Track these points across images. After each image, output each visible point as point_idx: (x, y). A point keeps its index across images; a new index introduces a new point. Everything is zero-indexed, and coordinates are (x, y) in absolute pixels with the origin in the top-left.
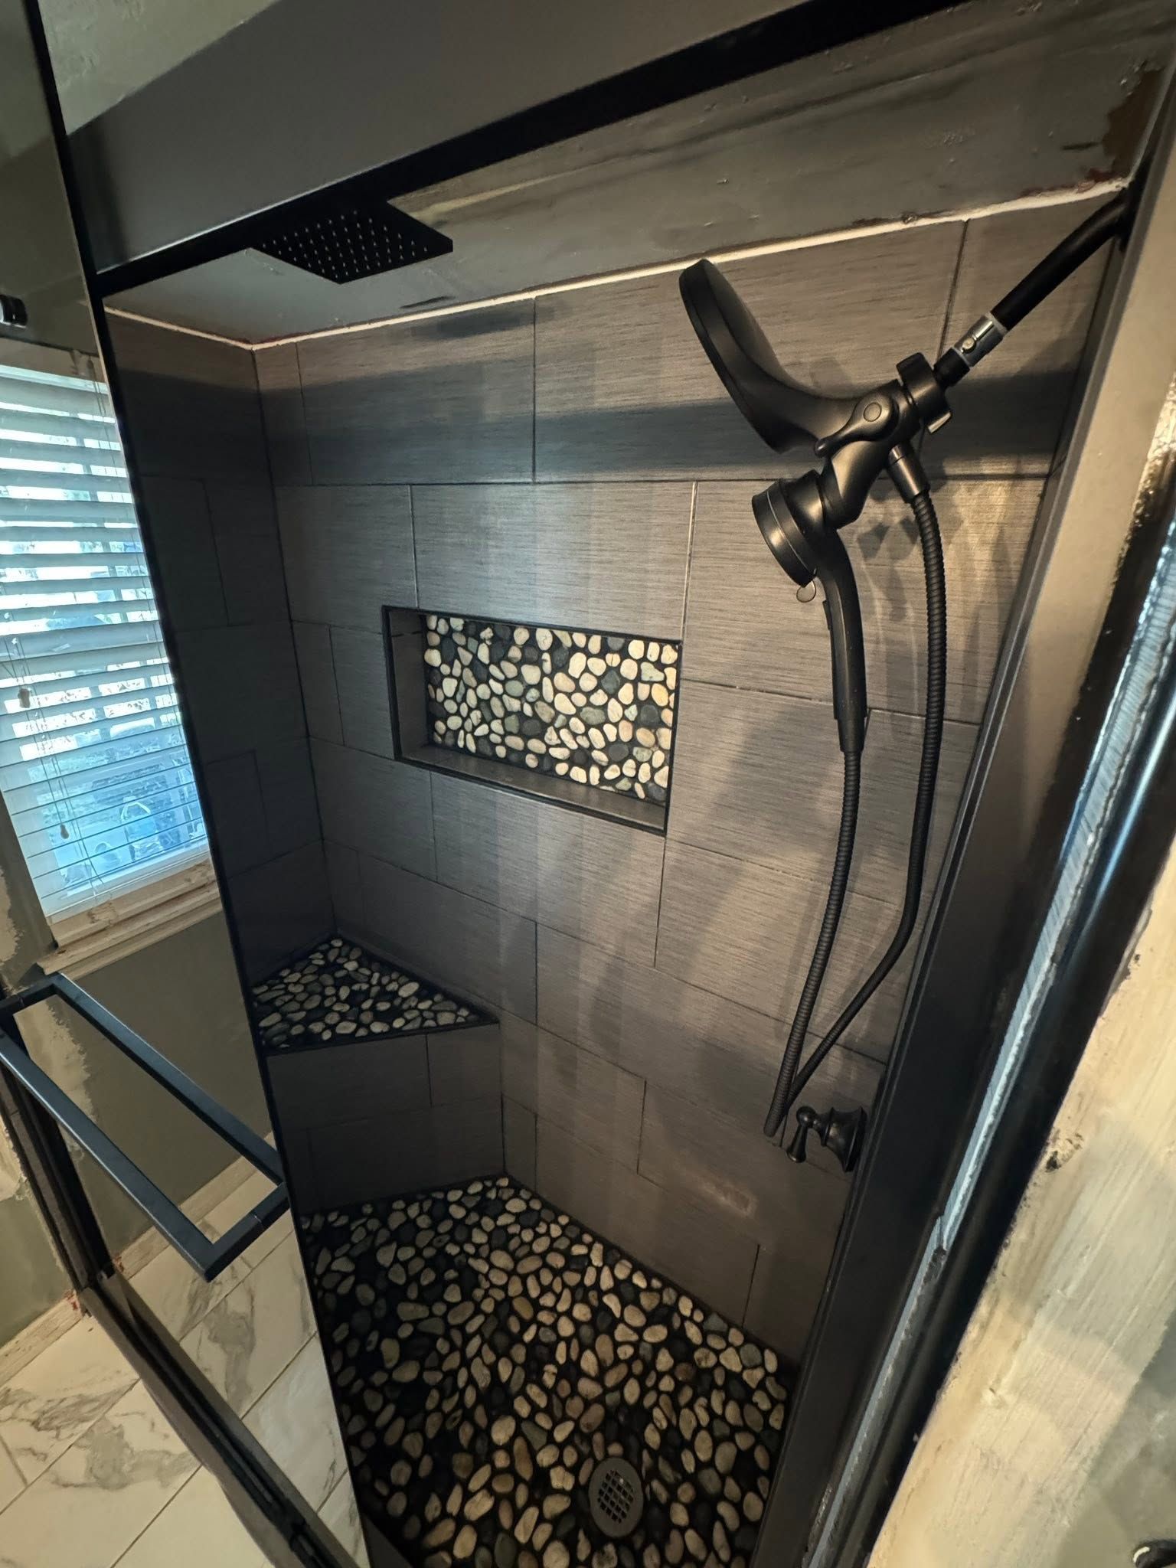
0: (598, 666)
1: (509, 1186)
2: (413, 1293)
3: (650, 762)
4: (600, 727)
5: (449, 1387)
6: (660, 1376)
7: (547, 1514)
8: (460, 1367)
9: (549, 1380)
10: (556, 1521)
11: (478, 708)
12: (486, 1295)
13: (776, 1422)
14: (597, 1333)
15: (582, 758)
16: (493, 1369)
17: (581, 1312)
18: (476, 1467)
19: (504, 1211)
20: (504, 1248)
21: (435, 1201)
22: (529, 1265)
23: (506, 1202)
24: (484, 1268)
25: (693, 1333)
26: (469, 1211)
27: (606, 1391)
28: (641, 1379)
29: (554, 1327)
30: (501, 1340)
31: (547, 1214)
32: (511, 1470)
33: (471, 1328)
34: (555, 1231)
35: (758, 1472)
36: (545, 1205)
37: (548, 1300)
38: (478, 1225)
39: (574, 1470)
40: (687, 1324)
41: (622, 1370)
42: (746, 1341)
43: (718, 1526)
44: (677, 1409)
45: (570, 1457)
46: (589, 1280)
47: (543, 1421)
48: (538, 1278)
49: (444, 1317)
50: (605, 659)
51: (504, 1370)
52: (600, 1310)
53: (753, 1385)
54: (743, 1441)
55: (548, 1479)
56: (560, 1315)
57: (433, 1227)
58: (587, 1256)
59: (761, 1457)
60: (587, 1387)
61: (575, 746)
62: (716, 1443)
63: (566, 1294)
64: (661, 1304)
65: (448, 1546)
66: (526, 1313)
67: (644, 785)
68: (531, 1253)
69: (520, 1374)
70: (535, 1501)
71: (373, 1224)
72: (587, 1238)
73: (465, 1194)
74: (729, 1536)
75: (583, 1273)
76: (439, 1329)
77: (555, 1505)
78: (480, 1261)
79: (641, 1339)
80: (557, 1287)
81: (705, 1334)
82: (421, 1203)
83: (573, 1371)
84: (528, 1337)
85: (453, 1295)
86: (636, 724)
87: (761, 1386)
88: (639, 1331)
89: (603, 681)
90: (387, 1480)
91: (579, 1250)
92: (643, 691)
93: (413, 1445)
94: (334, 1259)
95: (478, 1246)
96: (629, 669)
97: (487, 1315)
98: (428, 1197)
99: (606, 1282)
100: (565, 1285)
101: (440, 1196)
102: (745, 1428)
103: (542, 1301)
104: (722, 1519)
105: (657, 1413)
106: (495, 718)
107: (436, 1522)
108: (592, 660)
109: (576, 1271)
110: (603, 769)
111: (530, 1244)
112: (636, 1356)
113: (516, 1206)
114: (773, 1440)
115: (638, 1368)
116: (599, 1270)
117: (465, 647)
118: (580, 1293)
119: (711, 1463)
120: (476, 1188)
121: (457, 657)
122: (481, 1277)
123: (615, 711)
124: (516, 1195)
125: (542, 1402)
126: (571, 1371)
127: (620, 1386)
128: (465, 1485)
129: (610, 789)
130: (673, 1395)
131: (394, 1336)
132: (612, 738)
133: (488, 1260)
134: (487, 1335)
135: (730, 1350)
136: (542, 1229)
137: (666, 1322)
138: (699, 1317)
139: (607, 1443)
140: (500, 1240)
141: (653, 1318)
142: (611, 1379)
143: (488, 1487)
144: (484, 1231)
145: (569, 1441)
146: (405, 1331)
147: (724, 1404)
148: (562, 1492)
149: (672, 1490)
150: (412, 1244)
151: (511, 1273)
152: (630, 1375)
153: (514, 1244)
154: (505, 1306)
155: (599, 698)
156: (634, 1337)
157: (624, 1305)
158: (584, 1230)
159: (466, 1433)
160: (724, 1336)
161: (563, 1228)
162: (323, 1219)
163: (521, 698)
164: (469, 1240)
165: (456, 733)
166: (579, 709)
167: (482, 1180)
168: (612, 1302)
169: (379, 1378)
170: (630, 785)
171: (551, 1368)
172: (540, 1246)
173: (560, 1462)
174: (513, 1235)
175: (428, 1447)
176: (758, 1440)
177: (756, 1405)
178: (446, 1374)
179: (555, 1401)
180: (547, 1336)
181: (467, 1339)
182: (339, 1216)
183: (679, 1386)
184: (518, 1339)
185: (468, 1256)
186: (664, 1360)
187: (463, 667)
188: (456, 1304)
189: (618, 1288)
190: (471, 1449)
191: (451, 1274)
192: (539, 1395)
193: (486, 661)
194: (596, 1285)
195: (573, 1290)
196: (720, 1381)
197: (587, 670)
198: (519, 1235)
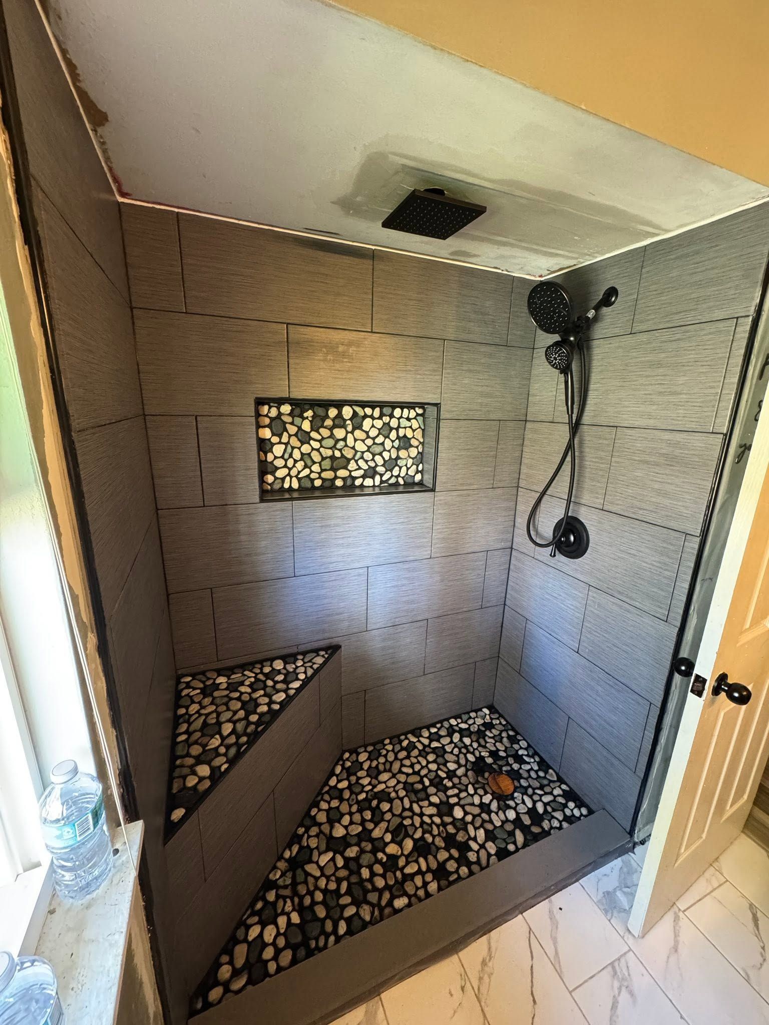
0: (379, 424)
1: (351, 754)
2: (370, 826)
3: (406, 465)
4: (380, 454)
5: (427, 828)
6: (471, 745)
7: (496, 811)
8: (421, 819)
9: (450, 784)
10: (499, 808)
11: (302, 459)
12: (397, 792)
13: (504, 723)
14: (443, 756)
15: (371, 473)
16: (431, 804)
17: (431, 757)
18: (466, 831)
19: (362, 764)
20: (379, 773)
21: (327, 792)
22: (396, 766)
23: (357, 760)
24: (382, 786)
25: (464, 726)
26: (348, 779)
27: (465, 766)
28: (468, 752)
29: (430, 771)
30: (422, 795)
31: (378, 746)
32: (474, 816)
33: (407, 805)
34: (390, 747)
35: (515, 736)
36: (373, 744)
37: (417, 767)
38: (359, 778)
39: (486, 793)
40: (460, 725)
41: (462, 756)
42: (476, 713)
43: (524, 757)
44: (485, 747)
45: (481, 792)
46: (421, 747)
47: (463, 795)
48: (405, 766)
49: (394, 815)
50: (382, 420)
51: (435, 800)
52: (434, 750)
53: (490, 721)
54: (504, 734)
55: (485, 803)
56: (427, 766)
57: (341, 800)
58: (410, 742)
59: (511, 733)
60: (460, 772)
61: (366, 467)
62: (501, 742)
63: (420, 759)
64: (447, 729)
65: (489, 855)
66: (416, 778)
67: (403, 478)
68: (391, 763)
69: (441, 794)
70: (489, 812)
71: (314, 831)
72: (403, 737)
73: (337, 776)
74: (528, 755)
75: (416, 747)
76: (398, 820)
77: (494, 806)
78: (378, 786)
79: (455, 744)
80: (414, 760)
81: (466, 722)
82: (322, 799)
83: (451, 774)
84: (427, 783)
85: (385, 806)
86: (398, 449)
87: (491, 719)
88: (451, 742)
89: (381, 431)
90: (452, 873)
91: (405, 743)
92: (401, 432)
93: (443, 855)
94: (317, 863)
95: (370, 784)
96: (394, 423)
97: (406, 796)
98: (323, 794)
99: (426, 742)
100: (416, 757)
101: (327, 788)
102: (501, 732)
103: (416, 770)
104: (523, 755)
105: (483, 754)
106: (314, 463)
107: (478, 857)
108: (375, 421)
109: (413, 750)
110: (382, 475)
111: (387, 760)
112: (460, 749)
113: (363, 757)
114: (509, 726)
115: (464, 751)
116: (419, 741)
117: (292, 423)
118: (423, 753)
119: (506, 748)
120: (338, 769)
121: (286, 430)
122: (386, 790)
123: (388, 444)
124: (358, 754)
125: (456, 791)
126: (451, 775)
127: (467, 760)
128: (470, 838)
129: (386, 485)
130: (480, 745)
131: (386, 844)
132: (387, 458)
133: (380, 783)
134: (416, 799)
135: (476, 719)
136: (384, 752)
137: (454, 731)
138: (459, 721)
139: (483, 776)
140: (374, 773)
141: (450, 734)
142: (463, 762)
143: (476, 829)
144: (364, 777)
145: (475, 789)
146: (388, 837)
147: (491, 732)
148: (491, 801)
149: (508, 764)
150: (342, 815)
151: (394, 776)
152: (465, 755)
153: (381, 767)
154: (408, 787)
155: (380, 440)
156: (453, 745)
157: (438, 741)
158: (398, 736)
159: (451, 829)
160: (470, 718)
161: (390, 743)
162: (283, 861)
163: (333, 448)
164: (363, 786)
165: (283, 479)
166: (369, 447)
167: (337, 764)
168: (435, 744)
169: (402, 862)
170: (396, 479)
171: (446, 781)
172: (391, 757)
173: (481, 797)
174: (377, 766)
175: (447, 849)
176: (507, 731)
177: (496, 724)
178: (421, 826)
179: (459, 786)
180: (432, 775)
181: (411, 809)
182: (291, 850)
183: (477, 741)
184: (425, 788)
185: (371, 790)
186: (467, 741)
187: (290, 436)
188: (391, 807)
189: (431, 738)
190: (458, 830)
191: (374, 803)
192: (453, 791)
193: (309, 430)
194: (425, 746)
195: (420, 755)
196: (483, 729)
197: (373, 426)
198: (379, 763)
